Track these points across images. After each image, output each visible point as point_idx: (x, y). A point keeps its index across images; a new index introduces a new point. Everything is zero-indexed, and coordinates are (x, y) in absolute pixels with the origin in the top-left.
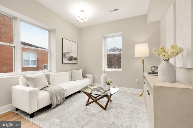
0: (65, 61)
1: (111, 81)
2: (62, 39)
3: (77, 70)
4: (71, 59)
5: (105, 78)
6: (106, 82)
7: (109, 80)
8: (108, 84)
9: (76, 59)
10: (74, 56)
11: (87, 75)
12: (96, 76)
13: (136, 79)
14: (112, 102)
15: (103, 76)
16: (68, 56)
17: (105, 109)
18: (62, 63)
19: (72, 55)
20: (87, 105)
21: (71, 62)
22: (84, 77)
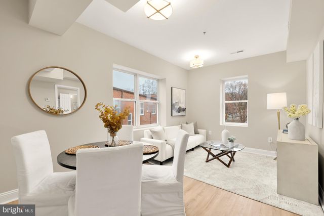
0: (175, 113)
1: (234, 137)
2: (172, 88)
3: (187, 124)
4: (180, 110)
5: (227, 134)
6: (229, 139)
7: (232, 137)
8: (231, 141)
9: (184, 110)
10: (183, 106)
11: (199, 130)
12: (210, 132)
13: (269, 138)
14: (235, 162)
15: (224, 132)
16: (177, 107)
17: (228, 166)
18: (172, 115)
19: (180, 105)
20: (207, 162)
21: (179, 114)
22: (196, 133)
